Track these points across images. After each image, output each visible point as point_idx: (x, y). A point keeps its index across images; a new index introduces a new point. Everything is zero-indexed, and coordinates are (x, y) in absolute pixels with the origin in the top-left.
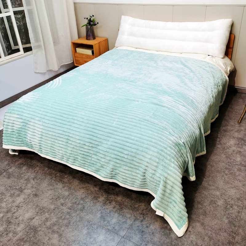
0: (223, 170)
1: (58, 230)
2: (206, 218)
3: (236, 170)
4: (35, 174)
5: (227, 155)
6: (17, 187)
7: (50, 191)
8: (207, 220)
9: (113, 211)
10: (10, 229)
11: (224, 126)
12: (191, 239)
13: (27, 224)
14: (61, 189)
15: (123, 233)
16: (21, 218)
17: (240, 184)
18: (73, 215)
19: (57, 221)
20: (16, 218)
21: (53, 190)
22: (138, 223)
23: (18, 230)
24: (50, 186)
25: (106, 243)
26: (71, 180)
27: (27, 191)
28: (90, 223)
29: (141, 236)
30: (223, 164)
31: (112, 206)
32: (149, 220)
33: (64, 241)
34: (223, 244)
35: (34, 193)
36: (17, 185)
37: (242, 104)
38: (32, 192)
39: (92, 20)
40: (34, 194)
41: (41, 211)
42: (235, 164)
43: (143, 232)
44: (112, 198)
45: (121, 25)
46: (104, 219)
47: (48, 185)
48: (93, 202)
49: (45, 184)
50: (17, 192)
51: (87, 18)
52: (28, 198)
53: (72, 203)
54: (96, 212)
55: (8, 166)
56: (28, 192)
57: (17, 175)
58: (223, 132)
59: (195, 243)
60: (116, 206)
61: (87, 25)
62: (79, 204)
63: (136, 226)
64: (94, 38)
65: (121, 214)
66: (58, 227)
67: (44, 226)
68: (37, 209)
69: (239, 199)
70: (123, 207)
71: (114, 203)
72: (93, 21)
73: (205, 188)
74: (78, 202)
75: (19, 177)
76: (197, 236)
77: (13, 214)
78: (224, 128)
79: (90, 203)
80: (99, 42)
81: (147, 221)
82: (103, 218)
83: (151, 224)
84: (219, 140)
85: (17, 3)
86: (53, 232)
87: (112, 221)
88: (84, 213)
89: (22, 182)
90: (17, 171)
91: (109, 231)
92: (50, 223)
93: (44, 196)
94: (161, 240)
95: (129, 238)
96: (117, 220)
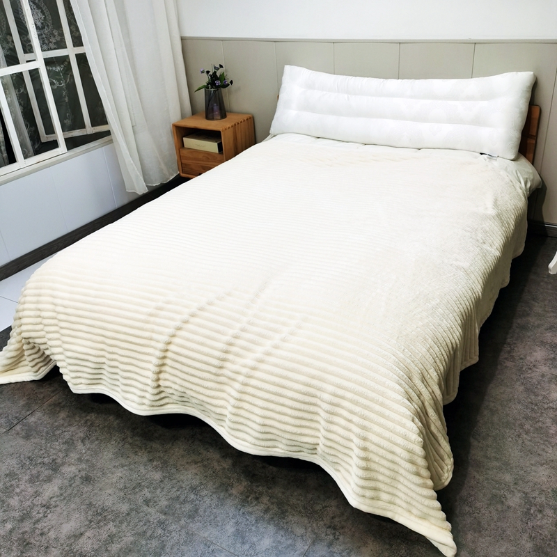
0: (519, 422)
2: (480, 539)
3: (548, 421)
4: (86, 428)
5: (528, 386)
6: (45, 459)
7: (120, 470)
8: (483, 543)
9: (264, 519)
11: (522, 316)
13: (67, 548)
14: (145, 465)
16: (52, 534)
18: (171, 528)
19: (134, 543)
20: (42, 534)
21: (126, 468)
22: (321, 549)
24: (120, 458)
26: (169, 443)
27: (69, 470)
28: (210, 549)
30: (519, 407)
31: (262, 507)
32: (347, 543)
35: (83, 473)
36: (46, 455)
38: (80, 471)
39: (218, 74)
40: (84, 475)
41: (99, 518)
42: (546, 406)
45: (283, 86)
46: (243, 538)
47: (116, 455)
48: (219, 498)
49: (108, 454)
50: (47, 472)
51: (208, 72)
52: (70, 486)
53: (169, 499)
54: (224, 520)
55: (26, 408)
56: (70, 472)
57: (45, 430)
58: (517, 330)
60: (271, 507)
61: (208, 88)
62: (185, 501)
63: (318, 556)
64: (224, 116)
65: (283, 528)
68: (90, 513)
70: (287, 511)
71: (265, 499)
72: (222, 77)
73: (478, 465)
74: (183, 497)
75: (51, 437)
77: (34, 524)
78: (519, 321)
79: (212, 500)
80: (235, 125)
81: (344, 543)
82: (240, 535)
83: (351, 551)
84: (509, 349)
85: (54, 41)
87: (262, 543)
88: (197, 524)
89: (57, 447)
90: (45, 422)
92: (119, 546)
93: (107, 480)
96: (274, 542)
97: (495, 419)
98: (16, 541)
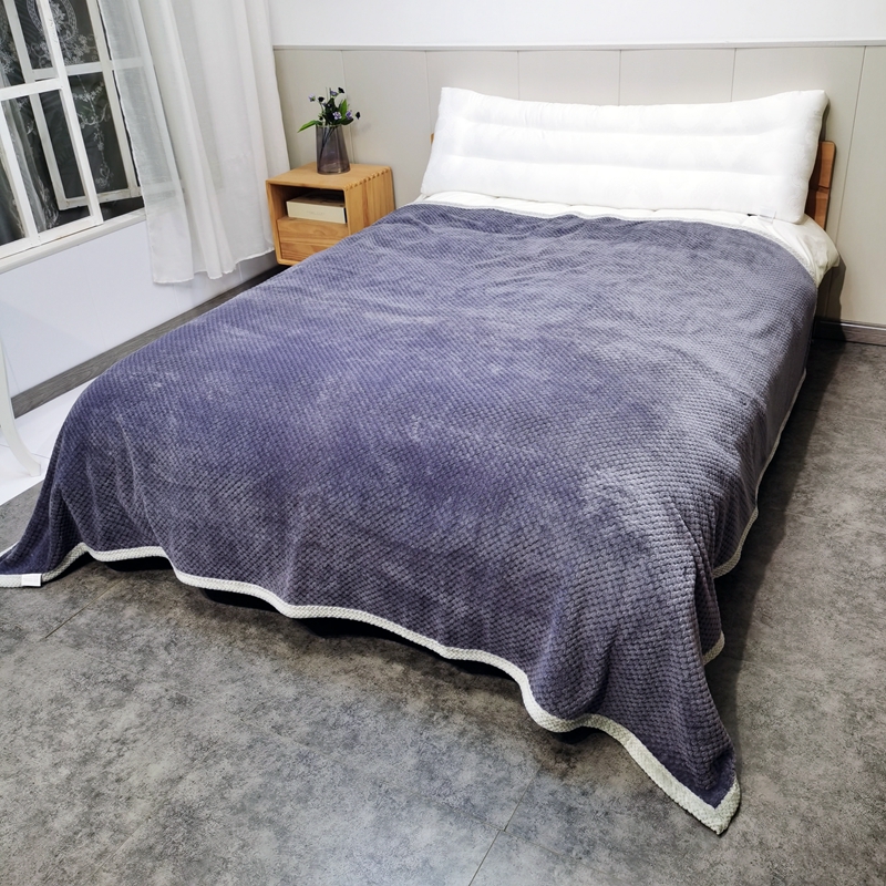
0: (828, 599)
1: (270, 814)
2: (786, 758)
3: (872, 595)
4: (169, 630)
5: (838, 548)
6: (111, 676)
7: (229, 687)
8: (790, 764)
9: (459, 744)
10: (102, 817)
11: (818, 454)
13: (160, 798)
14: (267, 679)
15: (501, 817)
16: (135, 780)
18: (319, 763)
19: (264, 786)
20: (118, 781)
21: (238, 683)
22: (550, 783)
23: (128, 821)
24: (228, 670)
25: (445, 854)
27: (151, 689)
28: (382, 789)
29: (567, 826)
30: (827, 578)
31: (455, 728)
32: (589, 771)
33: (297, 849)
34: (853, 839)
35: (173, 693)
36: (111, 670)
37: (870, 379)
38: (167, 690)
39: (337, 103)
40: (174, 696)
41: (206, 754)
42: (866, 575)
43: (570, 809)
44: (449, 703)
45: (440, 118)
46: (431, 772)
47: (222, 666)
48: (387, 719)
49: (208, 664)
50: (115, 693)
51: (321, 99)
52: (155, 711)
53: (310, 724)
54: (399, 748)
55: (71, 605)
56: (152, 692)
57: (105, 634)
58: (815, 473)
59: (755, 841)
60: (469, 728)
61: (321, 124)
62: (335, 726)
63: (546, 791)
64: (346, 168)
65: (489, 756)
66: (269, 804)
67: (222, 804)
68: (191, 747)
70: (493, 732)
71: (458, 718)
72: (342, 108)
73: (772, 659)
74: (331, 721)
75: (115, 641)
76: (761, 815)
77: (105, 767)
78: (816, 460)
79: (377, 722)
80: (365, 181)
81: (584, 773)
82: (426, 769)
83: (595, 782)
84: (804, 499)
86: (256, 821)
87: (460, 777)
88: (359, 756)
89: (127, 658)
90: (104, 624)
91: (451, 812)
92: (240, 791)
93: (211, 702)
94: (639, 833)
95: (527, 834)
96: (478, 776)
98: (80, 792)
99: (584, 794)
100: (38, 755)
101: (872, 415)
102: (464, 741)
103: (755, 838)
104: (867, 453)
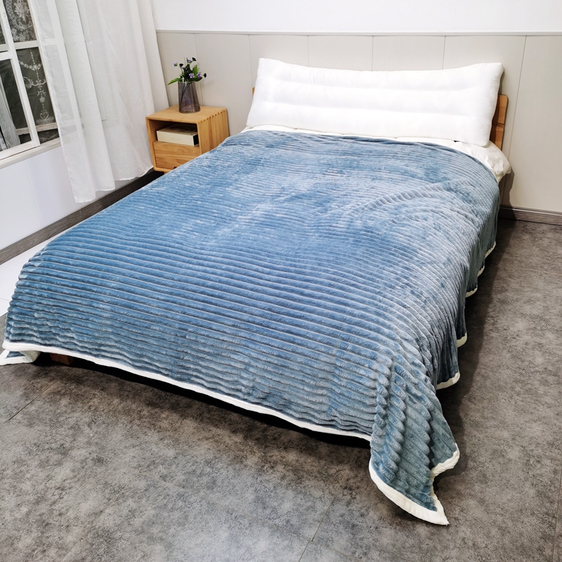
0: (510, 386)
2: (487, 489)
3: (537, 383)
4: (90, 413)
5: (514, 353)
6: (53, 445)
7: (131, 450)
8: (491, 492)
9: (281, 485)
10: (50, 539)
11: (501, 292)
12: (461, 534)
13: (88, 526)
14: (156, 445)
15: (310, 532)
16: (71, 514)
17: (550, 413)
18: (192, 500)
19: (156, 516)
20: (60, 515)
21: (137, 448)
22: (341, 508)
23: (68, 542)
24: (130, 439)
25: (274, 557)
26: (177, 422)
27: (80, 453)
28: (233, 515)
29: (352, 537)
30: (509, 372)
31: (278, 475)
32: (364, 501)
33: (179, 557)
34: (531, 541)
35: (94, 455)
36: (53, 441)
37: (530, 244)
38: (90, 454)
39: (191, 68)
40: (95, 457)
41: (117, 495)
42: (532, 370)
43: (354, 526)
44: (274, 458)
45: (258, 78)
46: (264, 504)
47: (126, 437)
48: (235, 469)
49: (117, 436)
50: (56, 456)
51: (181, 65)
52: (83, 468)
53: (185, 474)
54: (243, 489)
55: (25, 398)
56: (80, 455)
57: (48, 417)
58: (498, 304)
59: (470, 544)
60: (287, 474)
61: (181, 81)
62: (201, 475)
63: (338, 514)
64: (197, 109)
65: (301, 492)
67: (129, 529)
68: (107, 491)
69: (551, 445)
70: (303, 476)
71: (280, 468)
72: (195, 71)
73: (477, 425)
74: (198, 472)
75: (55, 423)
77: (51, 505)
78: (499, 296)
79: (228, 471)
80: (210, 118)
81: (361, 502)
82: (260, 501)
83: (369, 508)
84: (493, 321)
86: (152, 539)
87: (282, 507)
88: (217, 494)
89: (63, 433)
90: (47, 410)
91: (278, 529)
92: (141, 520)
93: (120, 461)
94: (397, 540)
95: (326, 542)
96: (294, 505)
97: (488, 383)
98: (35, 523)
99: (362, 515)
100: (7, 499)
101: (532, 267)
102: (284, 483)
103: (470, 542)
104: (530, 291)
